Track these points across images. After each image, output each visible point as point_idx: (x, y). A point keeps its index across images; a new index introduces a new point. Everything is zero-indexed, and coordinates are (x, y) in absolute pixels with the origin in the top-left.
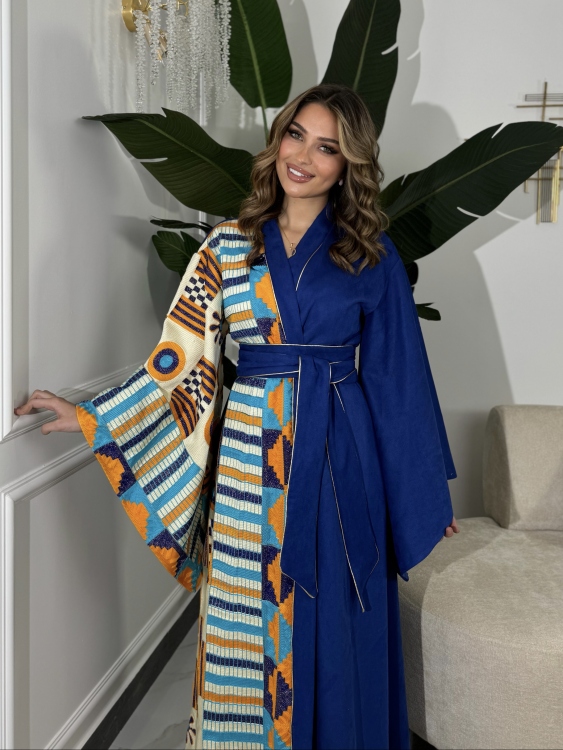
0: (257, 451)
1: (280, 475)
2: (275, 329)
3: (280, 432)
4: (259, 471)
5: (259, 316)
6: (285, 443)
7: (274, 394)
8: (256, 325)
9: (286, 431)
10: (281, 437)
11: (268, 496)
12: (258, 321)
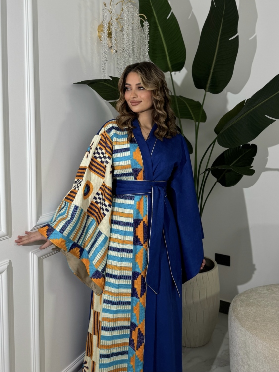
1: (142, 239)
3: (142, 220)
4: (131, 238)
5: (134, 167)
6: (144, 225)
7: (139, 203)
8: (132, 171)
9: (145, 219)
10: (142, 222)
11: (135, 249)
12: (133, 169)
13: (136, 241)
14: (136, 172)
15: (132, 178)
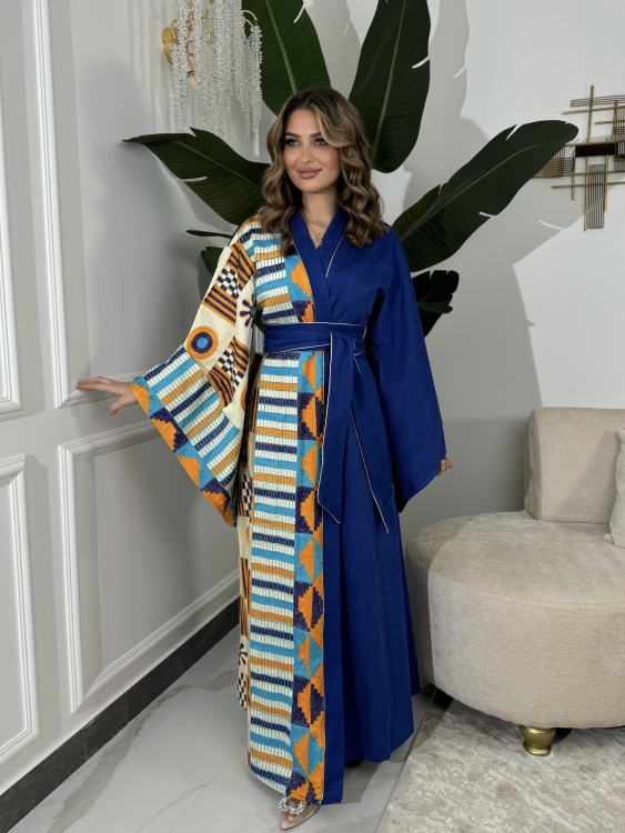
0: (293, 411)
1: (313, 429)
2: (309, 310)
3: (313, 395)
4: (294, 427)
5: (296, 299)
6: (318, 403)
7: (308, 365)
8: (291, 307)
9: (318, 393)
10: (313, 399)
11: (302, 446)
12: (293, 304)
13: (303, 432)
14: (299, 308)
15: (293, 320)
